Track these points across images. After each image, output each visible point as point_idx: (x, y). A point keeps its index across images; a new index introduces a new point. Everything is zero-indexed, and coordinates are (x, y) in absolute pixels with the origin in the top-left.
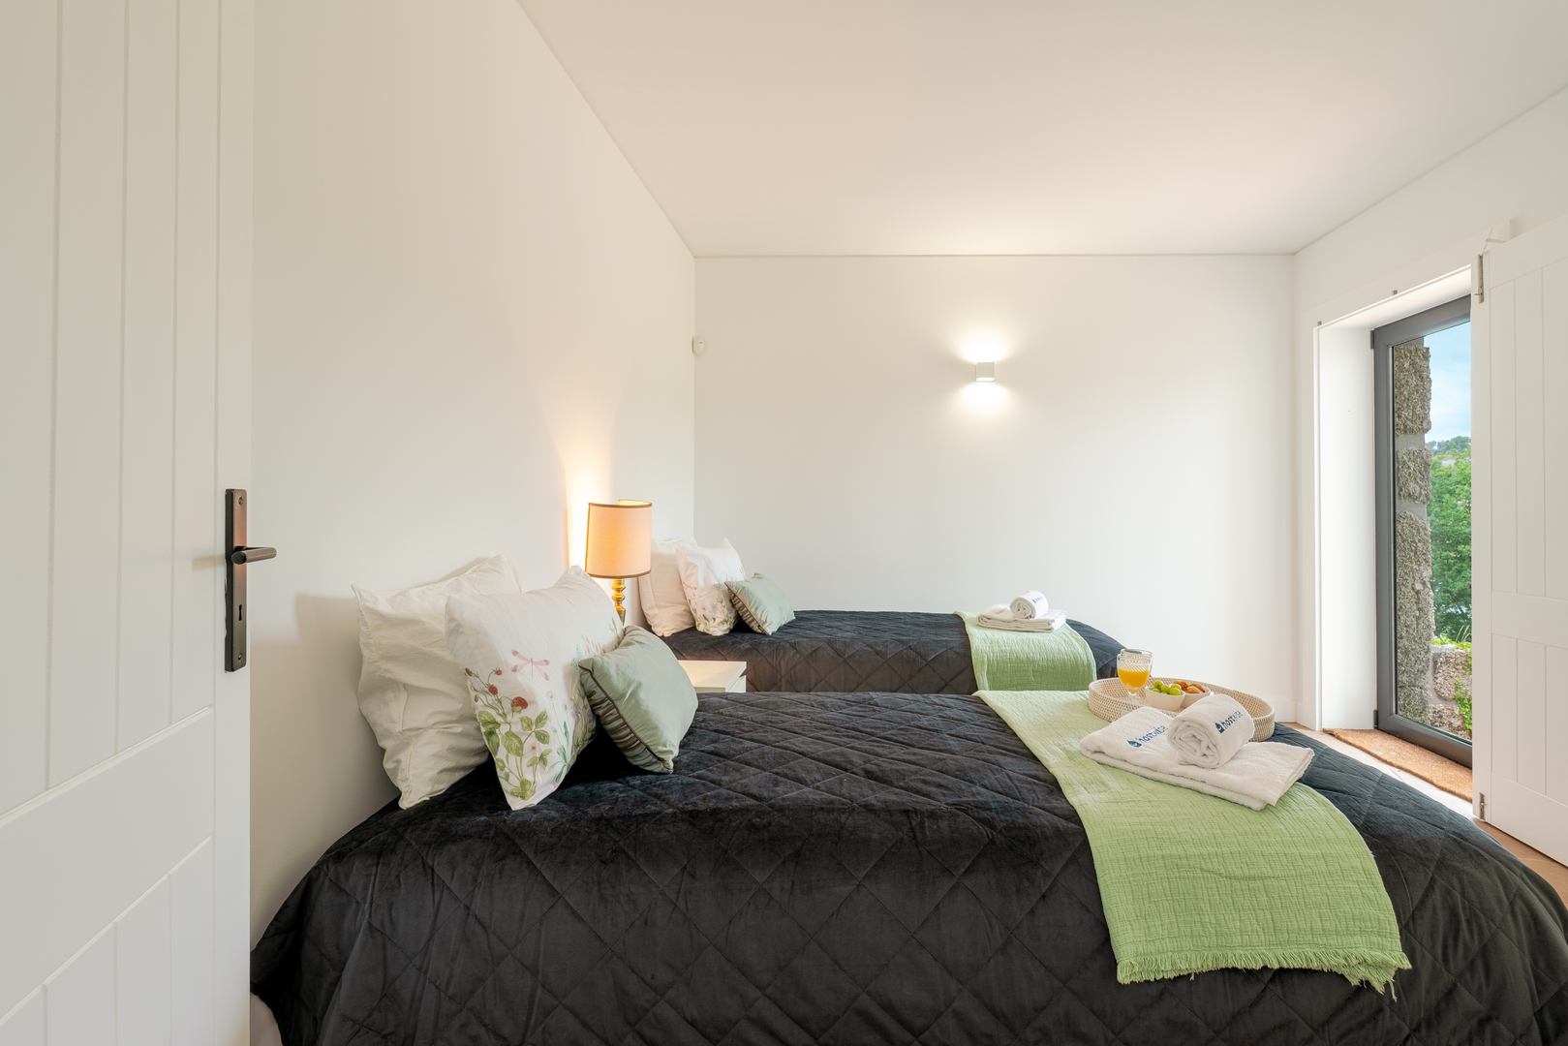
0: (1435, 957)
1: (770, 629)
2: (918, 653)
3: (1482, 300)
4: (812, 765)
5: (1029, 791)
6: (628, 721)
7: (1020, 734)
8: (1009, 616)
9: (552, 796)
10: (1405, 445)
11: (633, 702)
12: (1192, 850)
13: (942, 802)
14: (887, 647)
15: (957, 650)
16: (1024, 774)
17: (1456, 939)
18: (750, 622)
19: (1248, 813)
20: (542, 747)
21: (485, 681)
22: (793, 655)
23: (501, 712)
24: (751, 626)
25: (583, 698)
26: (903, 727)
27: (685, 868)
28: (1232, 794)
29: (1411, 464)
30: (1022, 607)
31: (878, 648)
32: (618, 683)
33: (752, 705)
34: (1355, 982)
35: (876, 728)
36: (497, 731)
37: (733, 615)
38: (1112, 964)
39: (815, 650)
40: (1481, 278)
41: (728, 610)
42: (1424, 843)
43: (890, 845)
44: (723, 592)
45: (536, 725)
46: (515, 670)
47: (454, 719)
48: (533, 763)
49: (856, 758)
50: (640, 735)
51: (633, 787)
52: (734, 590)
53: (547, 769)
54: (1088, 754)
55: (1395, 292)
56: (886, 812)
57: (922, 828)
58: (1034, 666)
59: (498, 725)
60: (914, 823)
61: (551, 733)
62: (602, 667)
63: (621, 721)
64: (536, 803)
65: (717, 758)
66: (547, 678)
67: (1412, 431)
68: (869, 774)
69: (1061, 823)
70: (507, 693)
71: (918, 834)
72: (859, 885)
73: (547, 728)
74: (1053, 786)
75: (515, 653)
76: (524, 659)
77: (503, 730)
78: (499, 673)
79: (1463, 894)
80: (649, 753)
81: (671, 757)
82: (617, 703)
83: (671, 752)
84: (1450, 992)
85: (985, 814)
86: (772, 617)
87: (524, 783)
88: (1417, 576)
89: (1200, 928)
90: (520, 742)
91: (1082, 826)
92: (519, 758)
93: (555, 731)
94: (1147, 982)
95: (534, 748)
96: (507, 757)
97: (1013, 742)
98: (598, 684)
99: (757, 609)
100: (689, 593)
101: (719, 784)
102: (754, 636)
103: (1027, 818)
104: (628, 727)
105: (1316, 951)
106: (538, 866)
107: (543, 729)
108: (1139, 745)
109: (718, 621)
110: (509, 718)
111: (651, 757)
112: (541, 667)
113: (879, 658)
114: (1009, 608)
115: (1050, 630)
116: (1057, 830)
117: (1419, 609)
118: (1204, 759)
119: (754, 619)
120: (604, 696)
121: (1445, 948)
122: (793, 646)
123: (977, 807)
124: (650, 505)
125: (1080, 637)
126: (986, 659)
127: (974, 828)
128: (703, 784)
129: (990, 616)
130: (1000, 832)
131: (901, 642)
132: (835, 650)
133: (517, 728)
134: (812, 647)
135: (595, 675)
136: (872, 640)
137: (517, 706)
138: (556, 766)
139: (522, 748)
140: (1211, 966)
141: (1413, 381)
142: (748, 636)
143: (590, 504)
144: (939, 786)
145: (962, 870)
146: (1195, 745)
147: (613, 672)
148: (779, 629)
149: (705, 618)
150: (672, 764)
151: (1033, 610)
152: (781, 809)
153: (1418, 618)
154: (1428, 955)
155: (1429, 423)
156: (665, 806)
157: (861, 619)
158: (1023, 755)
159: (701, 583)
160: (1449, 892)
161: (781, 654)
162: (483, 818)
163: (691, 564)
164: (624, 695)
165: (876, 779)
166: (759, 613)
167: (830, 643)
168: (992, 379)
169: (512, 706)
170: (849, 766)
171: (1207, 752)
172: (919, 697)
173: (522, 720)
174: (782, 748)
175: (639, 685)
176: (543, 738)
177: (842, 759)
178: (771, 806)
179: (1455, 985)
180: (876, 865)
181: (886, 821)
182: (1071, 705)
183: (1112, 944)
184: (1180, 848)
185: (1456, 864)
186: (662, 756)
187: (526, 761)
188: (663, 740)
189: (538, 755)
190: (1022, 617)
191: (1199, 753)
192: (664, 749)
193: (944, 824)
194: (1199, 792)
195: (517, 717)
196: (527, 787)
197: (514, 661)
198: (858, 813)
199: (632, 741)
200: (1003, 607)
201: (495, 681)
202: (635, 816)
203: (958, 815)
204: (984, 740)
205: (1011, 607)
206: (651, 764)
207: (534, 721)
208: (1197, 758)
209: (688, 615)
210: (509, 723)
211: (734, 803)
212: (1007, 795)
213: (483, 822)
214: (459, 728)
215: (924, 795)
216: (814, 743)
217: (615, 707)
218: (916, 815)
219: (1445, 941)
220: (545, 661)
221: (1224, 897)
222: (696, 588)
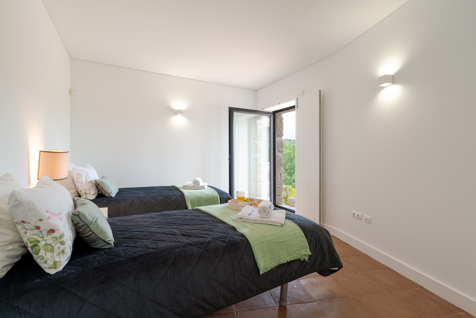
0: (314, 251)
1: (113, 195)
2: (168, 199)
3: (297, 108)
4: (164, 235)
5: (229, 231)
6: (94, 232)
7: (217, 217)
8: (192, 186)
9: (67, 265)
10: (277, 139)
11: (96, 224)
12: (271, 238)
13: (209, 239)
14: (158, 197)
15: (180, 196)
16: (225, 227)
17: (316, 246)
18: (105, 194)
19: (279, 227)
20: (63, 247)
21: (34, 224)
22: (125, 203)
23: (41, 236)
24: (105, 195)
25: (73, 226)
26: (183, 220)
27: (136, 277)
28: (275, 223)
29: (280, 144)
30: (196, 182)
31: (155, 198)
32: (90, 218)
33: (126, 221)
34: (302, 260)
35: (175, 222)
36: (39, 244)
37: (97, 192)
38: (258, 271)
39: (133, 201)
40: (297, 103)
41: (95, 190)
42: (309, 227)
43: (200, 253)
44: (93, 183)
45: (60, 239)
46: (48, 218)
47: (8, 243)
48: (59, 254)
49: (177, 231)
50: (100, 236)
51: (102, 255)
52: (98, 182)
53: (65, 255)
54: (238, 219)
55: (279, 104)
56: (195, 244)
57: (207, 247)
58: (203, 199)
59: (39, 241)
60: (205, 246)
61: (66, 241)
62: (83, 213)
63: (91, 232)
64: (61, 269)
65: (128, 239)
66: (61, 220)
67: (280, 136)
68: (183, 235)
69: (241, 238)
70: (44, 227)
71: (207, 249)
72: (194, 267)
73: (64, 239)
74: (234, 228)
75: (47, 211)
76: (51, 213)
77: (42, 243)
78: (41, 220)
79: (317, 236)
80: (103, 242)
81: (113, 242)
82: (90, 226)
83: (112, 240)
84: (316, 257)
85: (222, 239)
86: (113, 191)
87: (55, 263)
88: (281, 170)
89: (275, 256)
90: (52, 247)
91: (246, 237)
92: (52, 253)
93: (67, 240)
94: (266, 272)
95: (59, 248)
96: (45, 254)
97: (216, 219)
98: (81, 220)
99: (108, 189)
100: (78, 185)
101: (136, 247)
102: (107, 198)
103: (233, 238)
104: (95, 234)
105: (296, 255)
106: (74, 292)
107: (63, 240)
108: (250, 215)
109: (91, 194)
110: (45, 238)
111: (105, 243)
112: (58, 216)
113: (156, 201)
114: (192, 183)
115: (204, 188)
116: (241, 240)
117: (281, 177)
118: (267, 216)
119: (107, 192)
120: (84, 224)
121: (315, 248)
122: (124, 200)
123: (219, 238)
124: (68, 152)
125: (214, 190)
126: (189, 198)
127: (221, 244)
128: (131, 249)
129: (187, 185)
130: (228, 243)
131: (162, 196)
132: (140, 200)
133: (50, 241)
134: (131, 200)
135: (80, 216)
136: (152, 196)
137: (50, 232)
138: (68, 253)
139: (53, 249)
140: (277, 264)
141: (280, 125)
142: (105, 198)
143: (40, 151)
144: (206, 234)
145: (221, 256)
146: (264, 213)
147: (87, 215)
148: (116, 195)
149: (86, 193)
150: (113, 244)
151: (199, 183)
152: (164, 251)
153: (281, 179)
154: (313, 251)
155: (283, 134)
156: (121, 258)
157: (143, 189)
158: (221, 222)
159: (84, 181)
160: (315, 237)
161: (120, 203)
162: (38, 281)
163: (79, 174)
164: (92, 222)
165: (186, 236)
166: (109, 190)
167: (138, 198)
168: (182, 115)
169: (48, 233)
170: (176, 234)
171: (267, 214)
172: (180, 211)
173: (53, 238)
174: (149, 232)
175: (97, 218)
176: (63, 243)
177: (172, 232)
178: (159, 250)
179: (317, 256)
180: (197, 260)
181: (197, 247)
182: (224, 208)
183: (258, 265)
184: (268, 238)
185: (315, 230)
186: (109, 242)
187: (55, 254)
188: (109, 237)
189: (61, 250)
190: (196, 185)
191: (265, 215)
192: (110, 239)
193: (213, 244)
194: (267, 224)
195: (50, 237)
196: (57, 264)
197: (47, 215)
198: (188, 246)
199: (96, 239)
200: (190, 183)
201: (39, 224)
202: (110, 264)
203: (215, 241)
204: (209, 220)
205: (193, 183)
206: (104, 246)
207: (58, 237)
208: (265, 216)
209: (77, 193)
210: (45, 240)
211: (147, 252)
212: (225, 233)
213: (39, 282)
214: (10, 247)
215: (203, 238)
216: (159, 229)
217: (89, 227)
218: (204, 244)
219: (315, 247)
220: (59, 213)
221: (278, 248)
222: (81, 183)
